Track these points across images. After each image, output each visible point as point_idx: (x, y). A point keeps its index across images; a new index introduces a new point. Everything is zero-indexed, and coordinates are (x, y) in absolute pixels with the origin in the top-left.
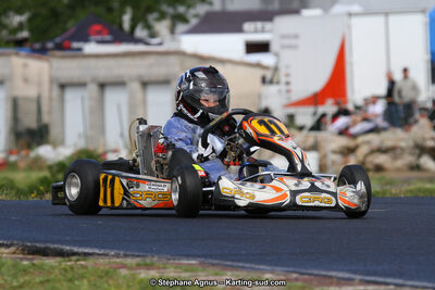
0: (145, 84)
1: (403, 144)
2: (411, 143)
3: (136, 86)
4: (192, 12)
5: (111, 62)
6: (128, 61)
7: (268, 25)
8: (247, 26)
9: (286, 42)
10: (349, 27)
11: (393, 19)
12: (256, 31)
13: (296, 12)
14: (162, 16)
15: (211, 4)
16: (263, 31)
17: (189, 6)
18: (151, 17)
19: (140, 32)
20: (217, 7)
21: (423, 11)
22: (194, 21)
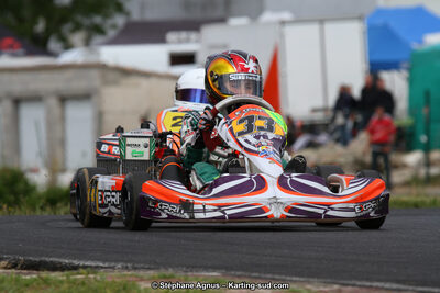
0: (63, 99)
1: (342, 160)
2: (350, 159)
3: (53, 102)
4: (110, 22)
5: (26, 77)
6: (44, 76)
7: (193, 36)
8: (171, 36)
10: (282, 36)
11: (329, 27)
12: (180, 42)
13: (222, 20)
14: (78, 27)
15: (128, 14)
16: (188, 41)
17: (106, 16)
18: (66, 28)
19: (53, 45)
20: (136, 16)
21: (360, 18)
22: (112, 33)
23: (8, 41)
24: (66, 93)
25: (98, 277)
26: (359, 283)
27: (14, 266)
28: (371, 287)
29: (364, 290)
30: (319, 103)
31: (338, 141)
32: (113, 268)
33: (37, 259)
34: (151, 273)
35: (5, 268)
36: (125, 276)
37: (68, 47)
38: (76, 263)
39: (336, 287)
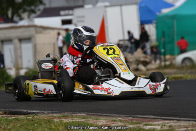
0: (20, 40)
2: (134, 59)
4: (37, 8)
5: (6, 31)
6: (12, 31)
8: (62, 13)
9: (80, 19)
10: (106, 12)
11: (124, 8)
12: (66, 15)
13: (82, 6)
14: (25, 11)
15: (45, 4)
16: (69, 14)
17: (36, 6)
18: (20, 11)
19: (16, 18)
20: (48, 6)
21: (136, 4)
22: (38, 13)
24: (21, 38)
25: (38, 117)
26: (139, 116)
27: (5, 113)
28: (144, 117)
29: (141, 119)
30: (121, 38)
31: (129, 52)
32: (44, 113)
33: (14, 110)
34: (59, 115)
35: (2, 114)
36: (48, 116)
37: (21, 19)
38: (29, 111)
39: (131, 118)
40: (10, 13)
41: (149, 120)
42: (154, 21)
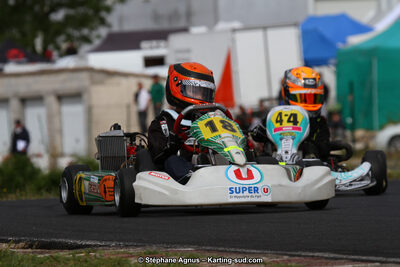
0: (60, 98)
3: (52, 99)
4: (95, 33)
5: (30, 80)
6: (43, 79)
7: (162, 43)
8: (144, 44)
9: (180, 56)
10: (233, 41)
11: (271, 33)
12: (151, 48)
13: (185, 30)
15: (110, 26)
16: (158, 47)
17: (92, 29)
20: (116, 28)
21: (295, 25)
22: (97, 42)
23: (14, 52)
24: (61, 92)
25: (98, 255)
27: (31, 247)
28: (313, 256)
30: (265, 94)
32: (109, 246)
33: (48, 240)
34: (139, 250)
35: (23, 248)
36: (118, 253)
38: (79, 242)
39: (286, 257)
40: (39, 43)
41: (324, 261)
42: (333, 61)
